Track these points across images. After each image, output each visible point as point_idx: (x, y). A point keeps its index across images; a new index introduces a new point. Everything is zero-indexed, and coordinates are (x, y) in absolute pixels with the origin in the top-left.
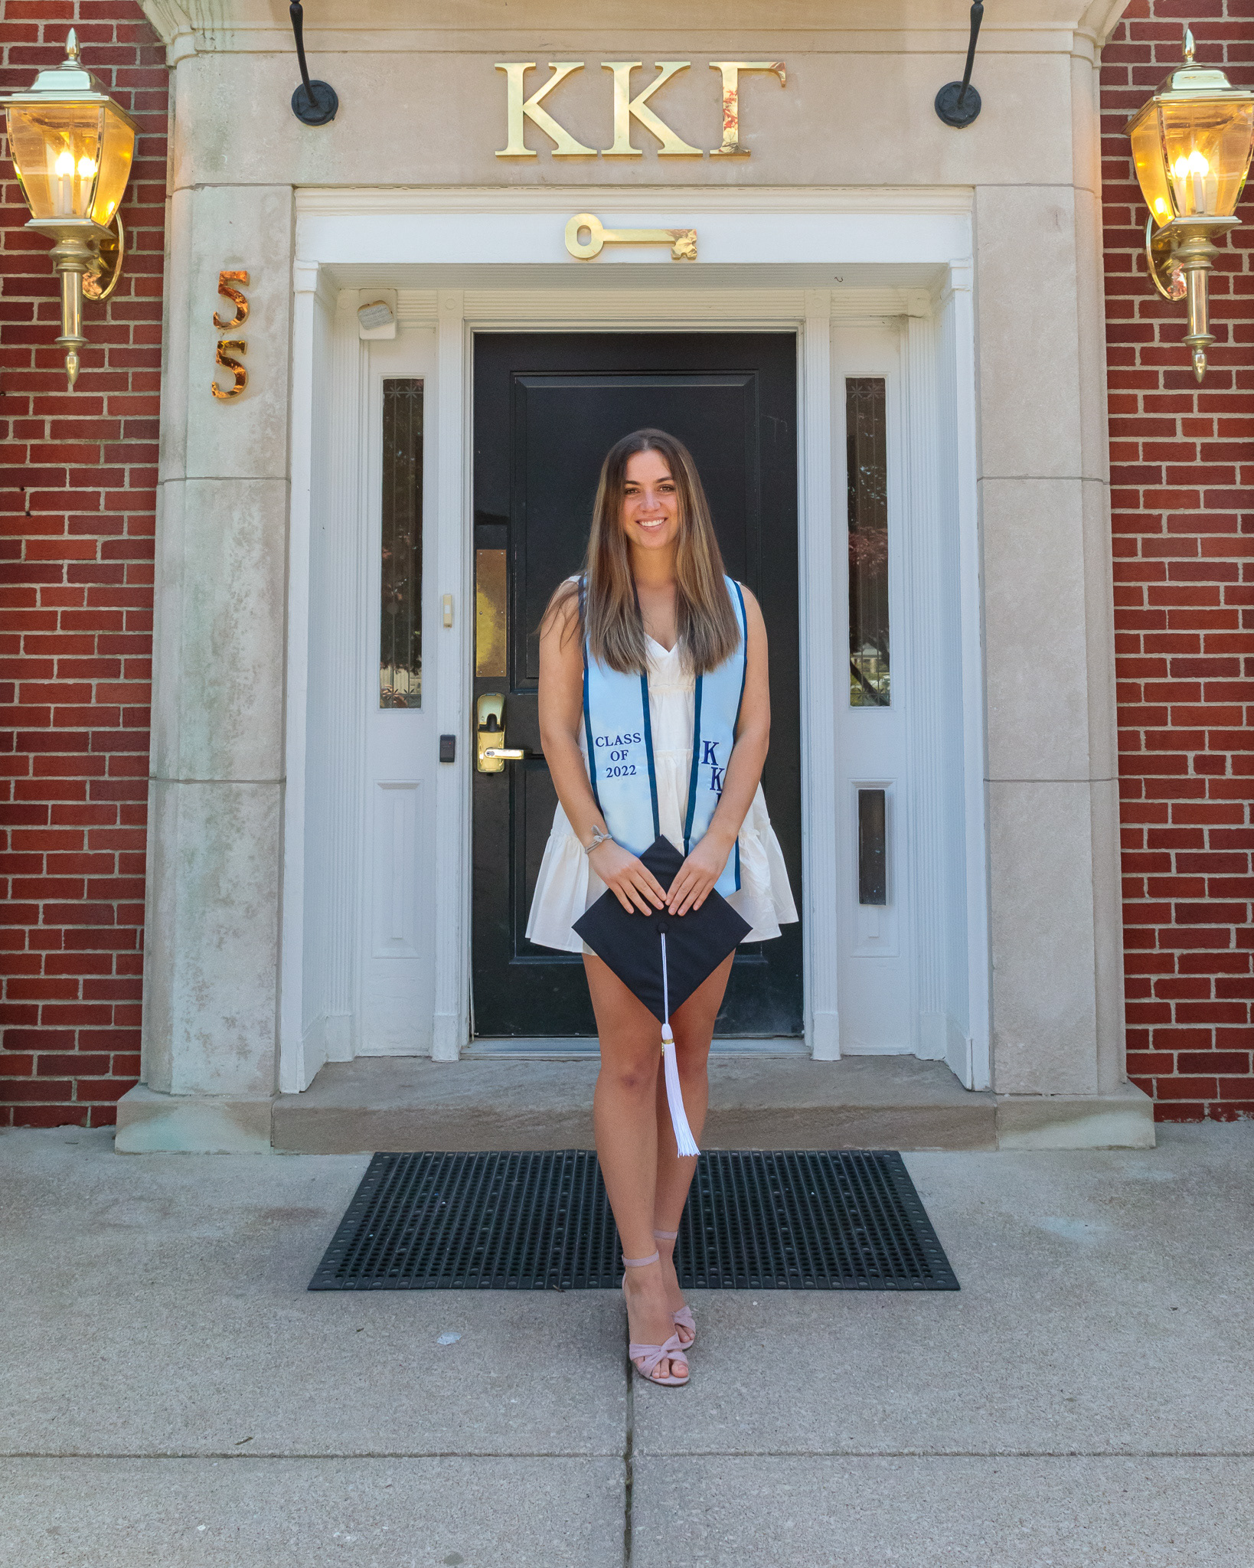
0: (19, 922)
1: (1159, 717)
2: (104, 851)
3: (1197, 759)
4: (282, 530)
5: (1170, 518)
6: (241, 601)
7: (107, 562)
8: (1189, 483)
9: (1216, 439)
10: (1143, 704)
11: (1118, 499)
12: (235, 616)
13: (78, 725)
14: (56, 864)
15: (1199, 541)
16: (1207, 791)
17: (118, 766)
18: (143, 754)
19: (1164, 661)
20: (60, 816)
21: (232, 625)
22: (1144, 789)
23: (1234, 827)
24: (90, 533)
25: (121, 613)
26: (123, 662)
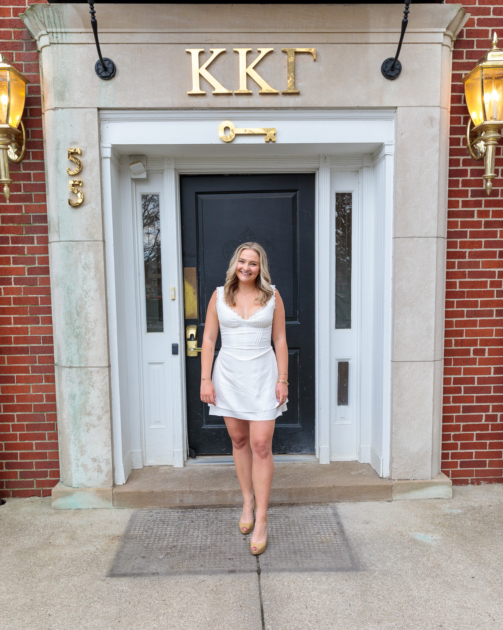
0: (7, 421)
1: (460, 333)
2: (39, 393)
3: (474, 350)
4: (103, 263)
5: (469, 252)
6: (87, 293)
7: (30, 276)
8: (478, 238)
9: (490, 219)
10: (454, 328)
11: (450, 245)
12: (85, 299)
13: (24, 343)
14: (19, 398)
15: (481, 262)
16: (477, 363)
17: (41, 360)
18: (52, 355)
19: (464, 311)
20: (20, 379)
21: (84, 303)
22: (453, 362)
23: (487, 376)
24: (22, 264)
25: (37, 298)
26: (40, 318)
